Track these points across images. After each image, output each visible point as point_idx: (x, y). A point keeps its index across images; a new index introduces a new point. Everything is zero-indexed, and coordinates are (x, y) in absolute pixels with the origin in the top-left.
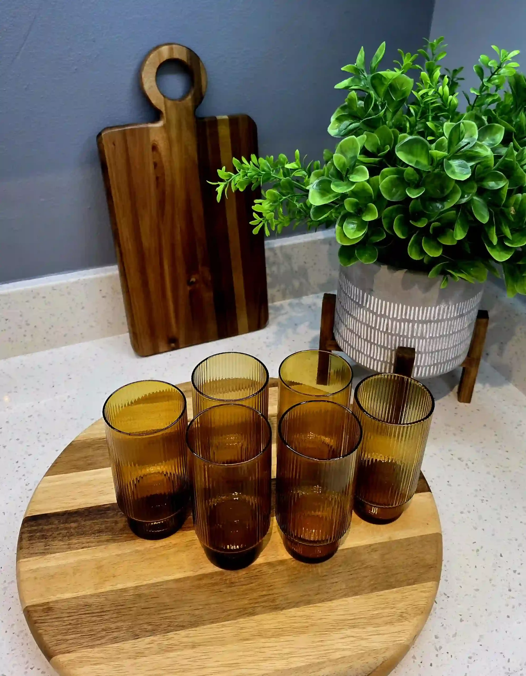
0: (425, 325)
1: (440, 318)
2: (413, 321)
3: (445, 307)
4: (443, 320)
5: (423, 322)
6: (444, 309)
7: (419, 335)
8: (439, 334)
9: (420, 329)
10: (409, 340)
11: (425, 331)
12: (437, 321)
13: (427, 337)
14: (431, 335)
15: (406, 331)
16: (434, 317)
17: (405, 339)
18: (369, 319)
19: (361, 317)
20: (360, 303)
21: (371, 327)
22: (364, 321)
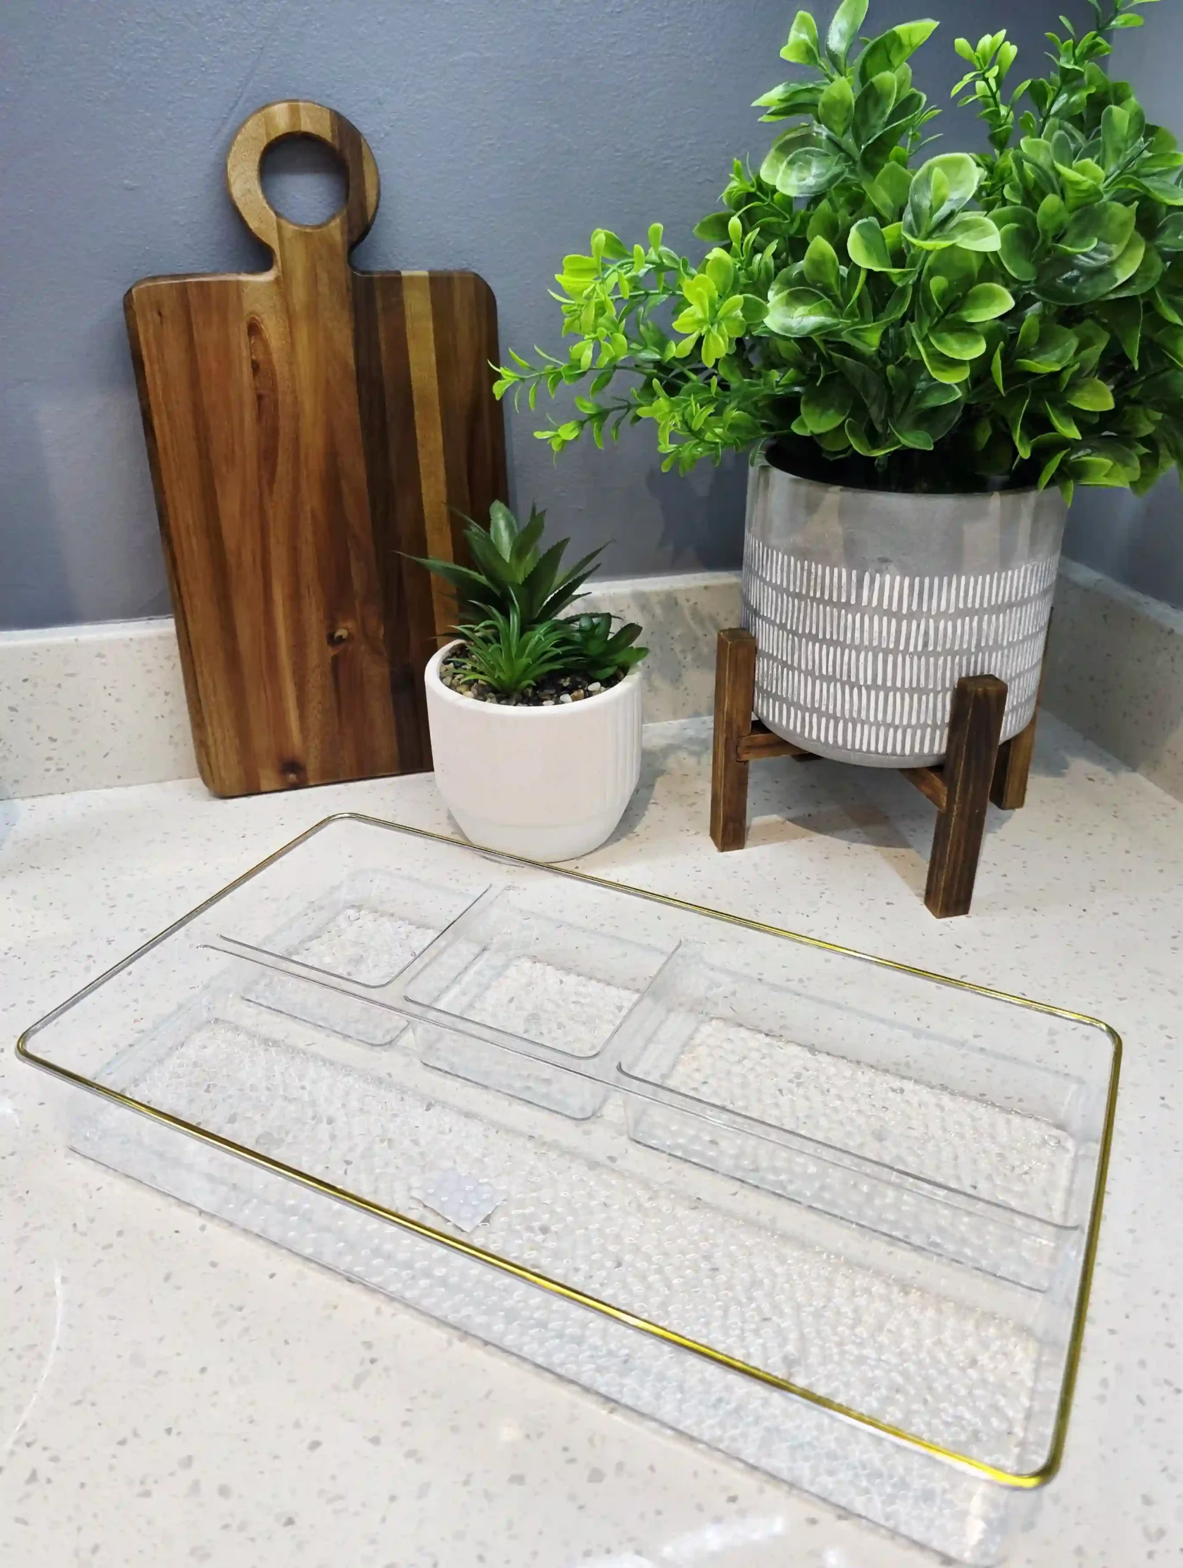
2: (981, 612)
5: (999, 609)
18: (880, 632)
19: (857, 634)
20: (853, 602)
21: (886, 652)
22: (866, 643)
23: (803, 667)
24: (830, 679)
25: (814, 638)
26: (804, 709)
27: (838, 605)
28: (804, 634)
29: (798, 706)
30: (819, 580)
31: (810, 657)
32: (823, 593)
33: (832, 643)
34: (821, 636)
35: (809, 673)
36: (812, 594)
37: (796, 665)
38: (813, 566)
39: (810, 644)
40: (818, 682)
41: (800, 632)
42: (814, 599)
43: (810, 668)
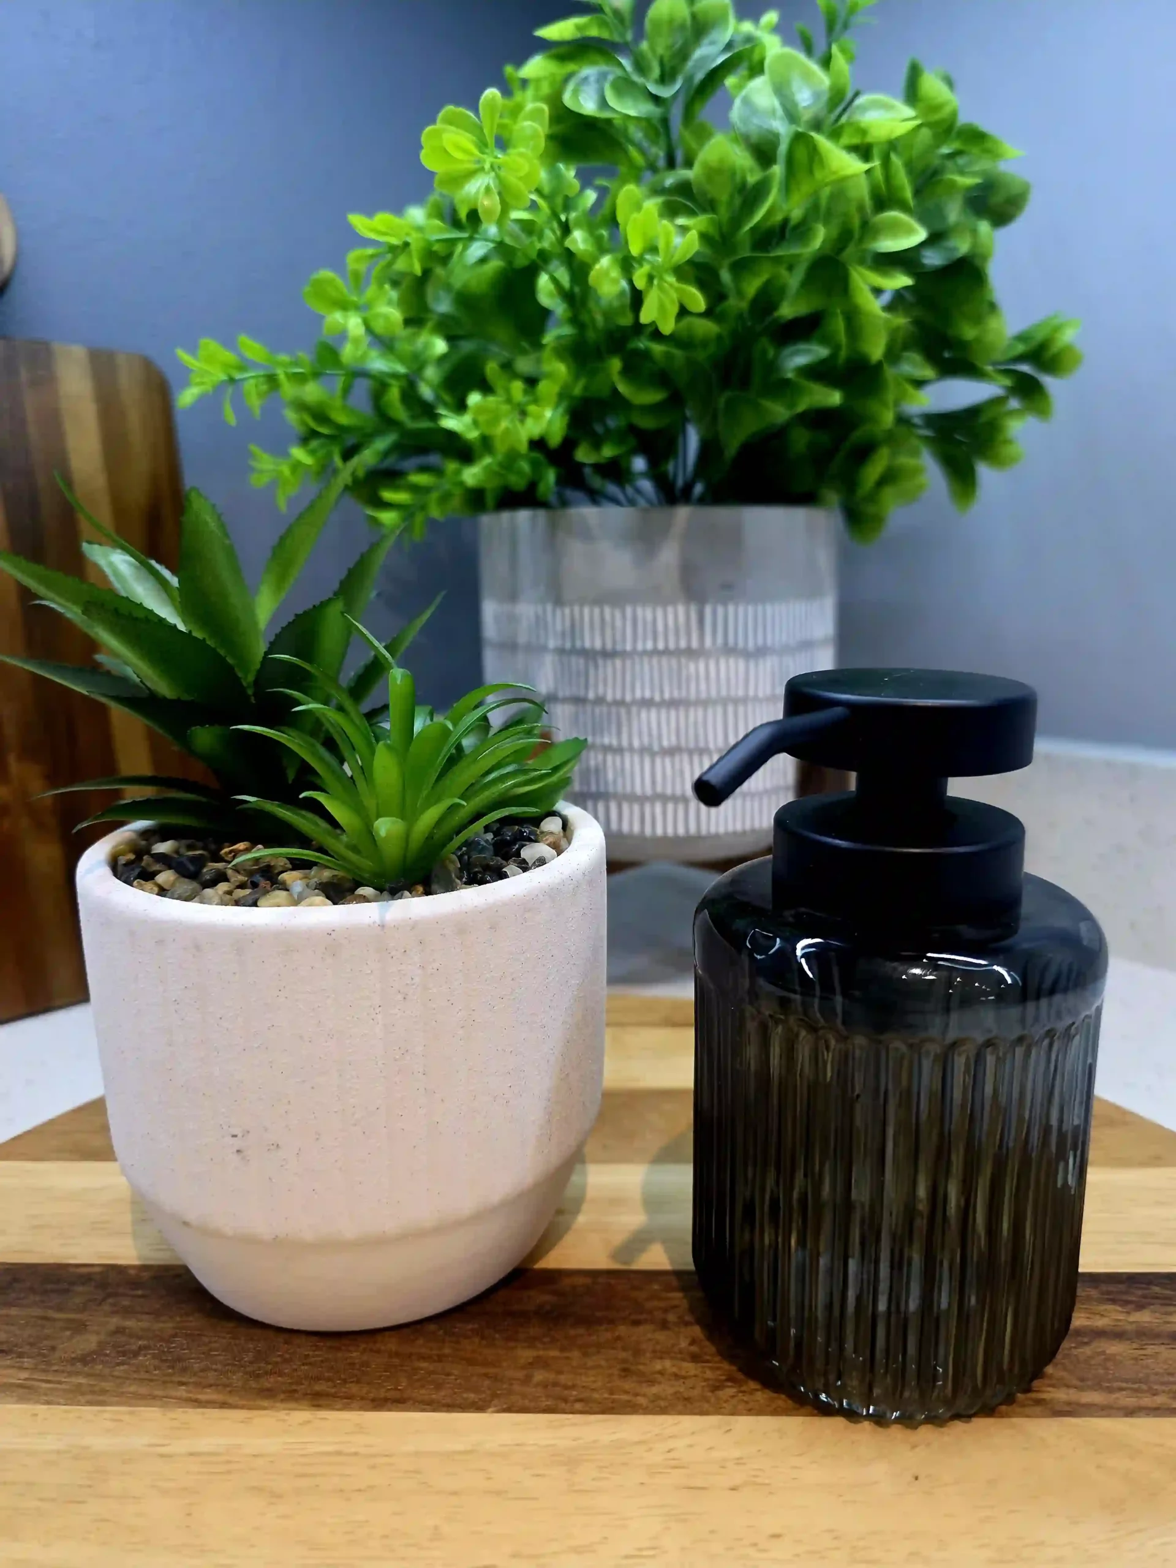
18: (728, 680)
19: (703, 687)
20: (695, 644)
21: (736, 701)
22: (714, 693)
23: (636, 744)
24: (671, 752)
25: (647, 703)
26: (642, 800)
27: (678, 653)
28: (634, 702)
29: (632, 798)
30: (649, 627)
31: (645, 729)
32: (655, 639)
33: (673, 704)
34: (657, 698)
35: (645, 750)
36: (640, 647)
37: (625, 743)
38: (639, 611)
39: (644, 714)
40: (658, 761)
41: (628, 698)
42: (645, 652)
43: (646, 740)
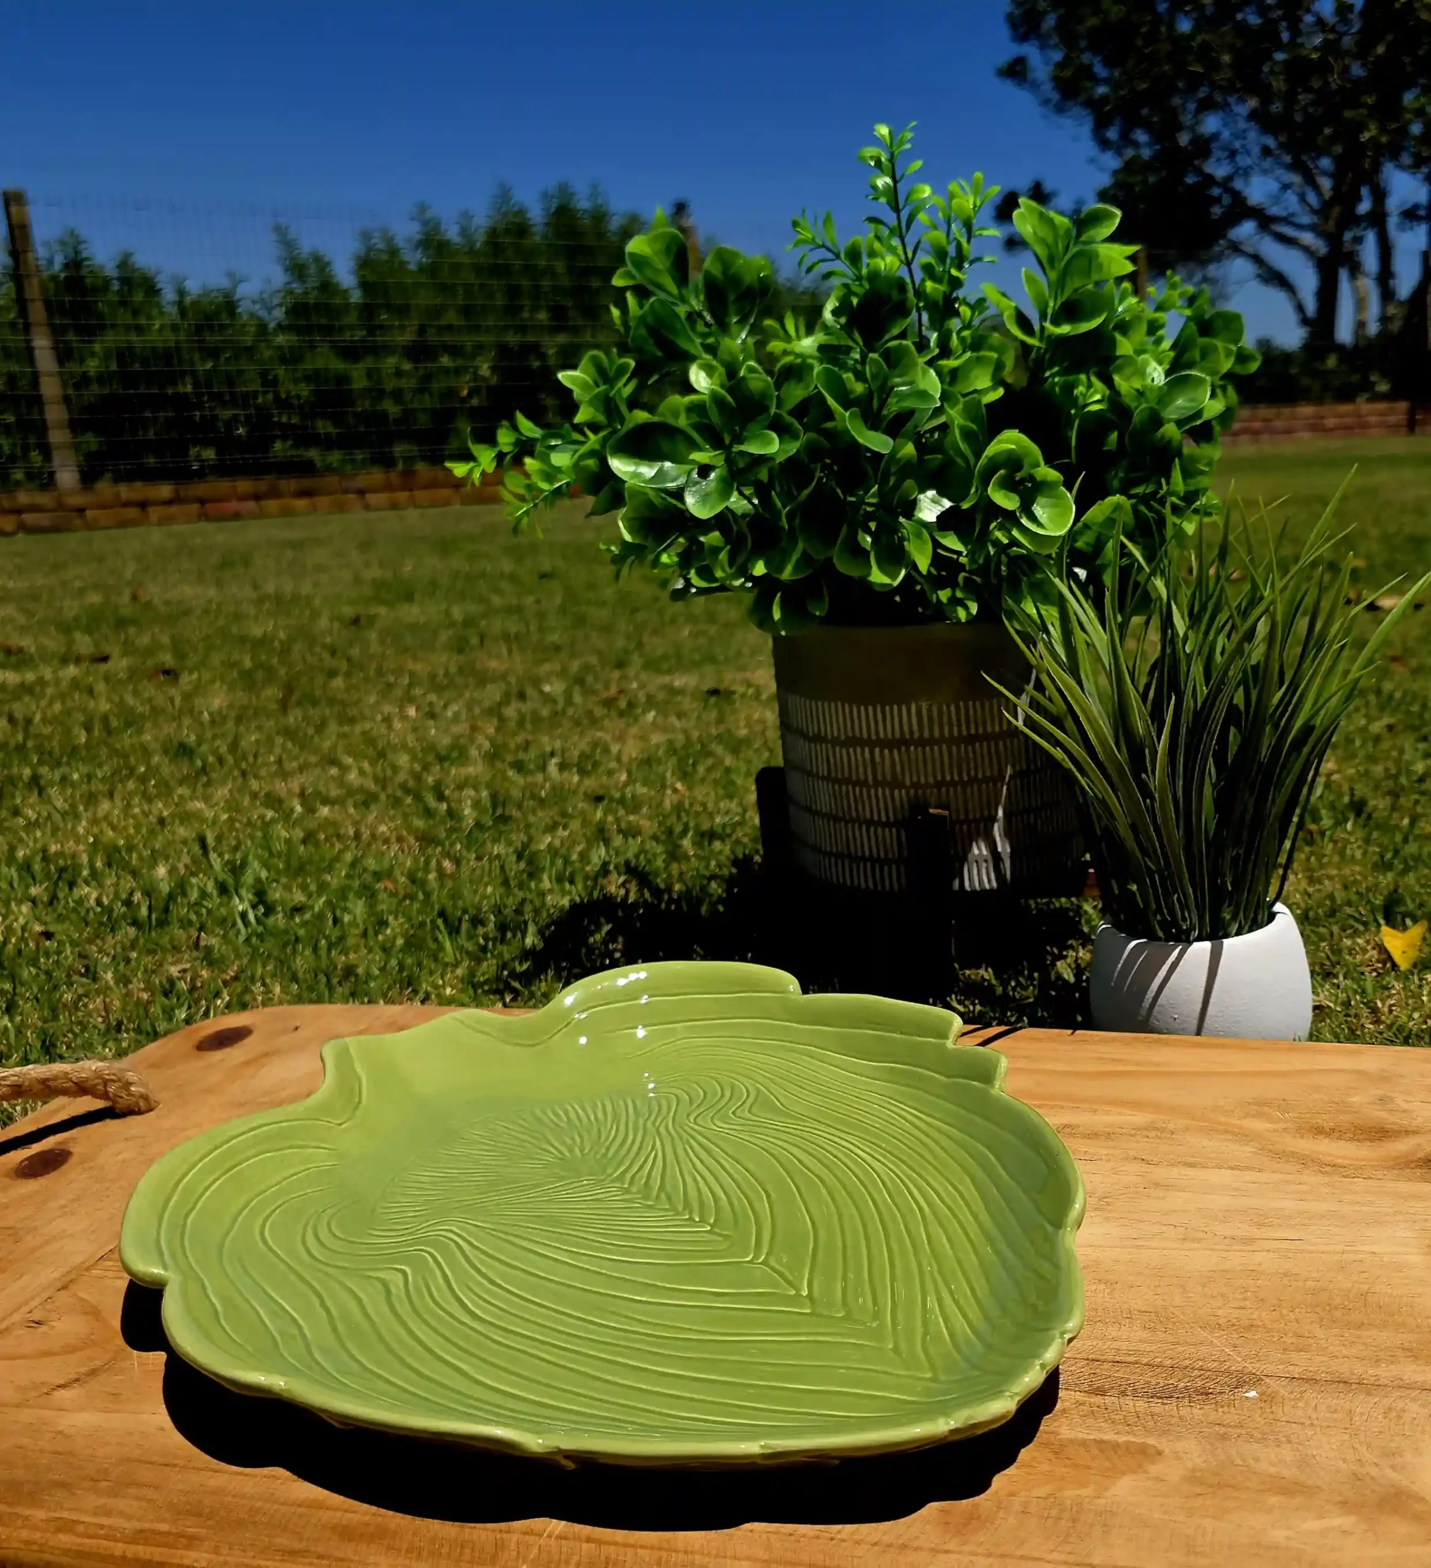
0: (895, 752)
1: (926, 734)
2: (871, 744)
3: (931, 705)
4: (931, 742)
5: (890, 744)
6: (929, 710)
7: (889, 778)
8: (935, 777)
9: (887, 762)
10: (873, 791)
11: (898, 768)
12: (922, 742)
13: (908, 783)
14: (915, 779)
15: (861, 770)
16: (911, 732)
17: (864, 790)
